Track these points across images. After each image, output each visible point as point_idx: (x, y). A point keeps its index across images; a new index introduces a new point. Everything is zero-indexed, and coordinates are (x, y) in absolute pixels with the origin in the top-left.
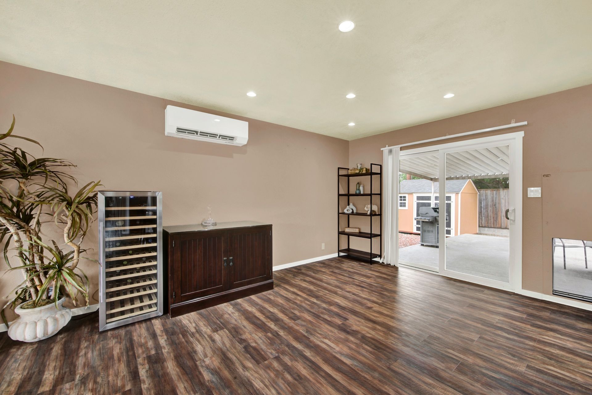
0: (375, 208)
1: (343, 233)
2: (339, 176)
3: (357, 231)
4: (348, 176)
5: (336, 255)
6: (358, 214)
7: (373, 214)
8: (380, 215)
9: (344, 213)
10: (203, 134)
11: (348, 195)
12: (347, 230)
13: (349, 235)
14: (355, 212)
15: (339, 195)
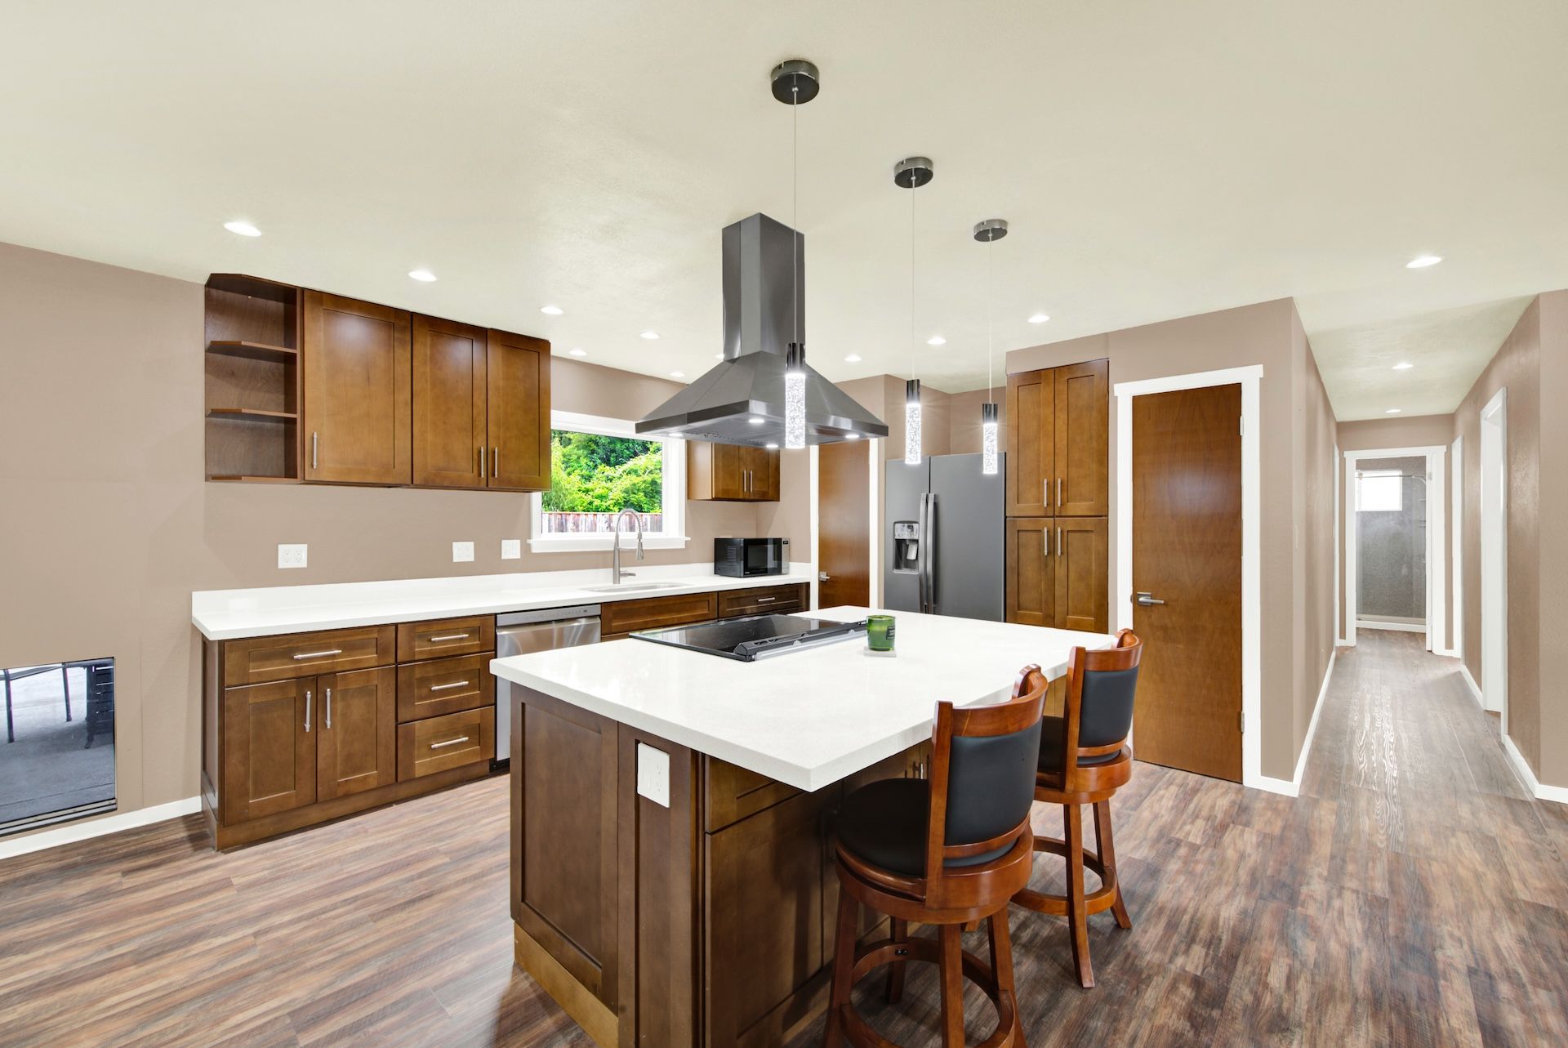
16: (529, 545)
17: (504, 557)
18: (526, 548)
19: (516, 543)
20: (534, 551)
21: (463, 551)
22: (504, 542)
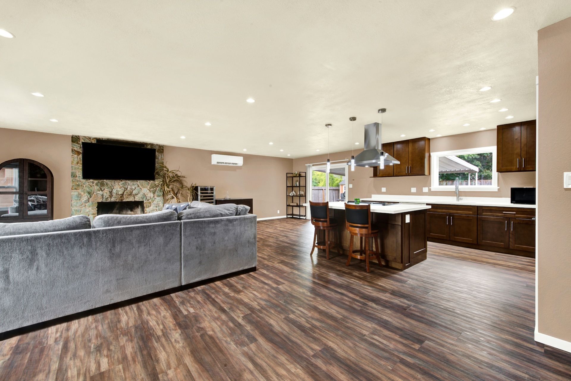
0: (302, 193)
1: (289, 206)
2: (287, 177)
3: (296, 204)
4: (292, 177)
5: (286, 217)
6: (296, 196)
7: (300, 196)
8: (306, 196)
9: (289, 196)
10: (226, 163)
11: (293, 187)
12: (291, 204)
13: (293, 206)
14: (295, 195)
15: (287, 187)
16: (431, 189)
17: (423, 192)
18: (430, 190)
19: (427, 188)
20: (432, 190)
21: (414, 190)
22: (423, 188)
